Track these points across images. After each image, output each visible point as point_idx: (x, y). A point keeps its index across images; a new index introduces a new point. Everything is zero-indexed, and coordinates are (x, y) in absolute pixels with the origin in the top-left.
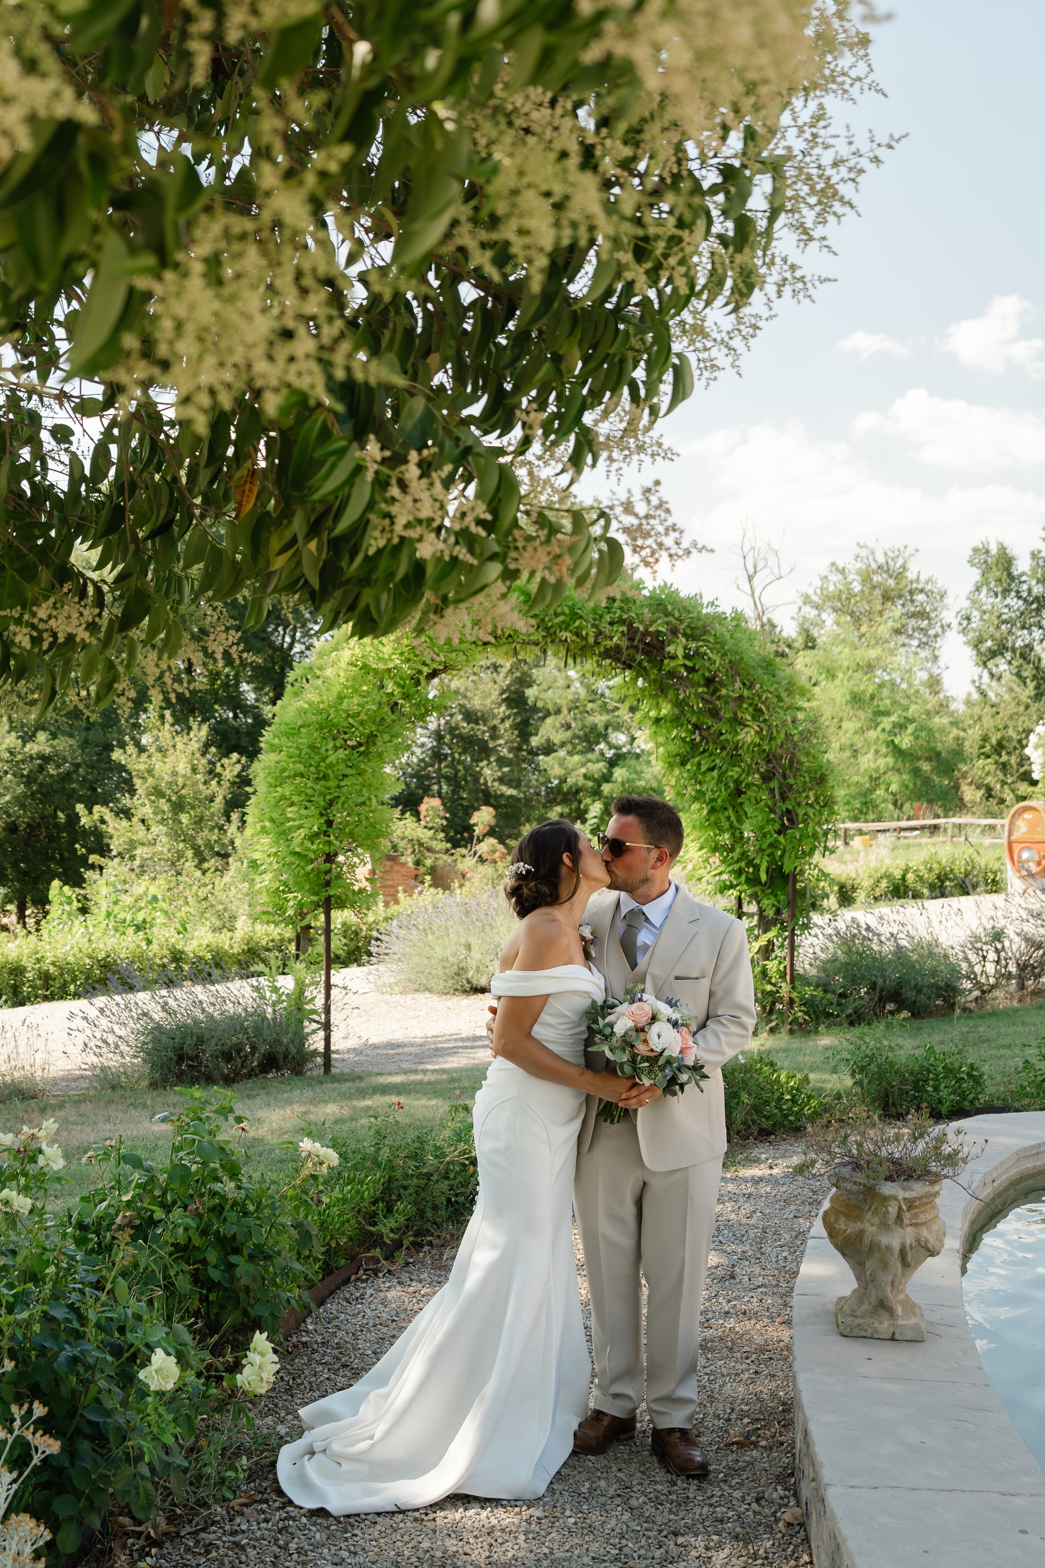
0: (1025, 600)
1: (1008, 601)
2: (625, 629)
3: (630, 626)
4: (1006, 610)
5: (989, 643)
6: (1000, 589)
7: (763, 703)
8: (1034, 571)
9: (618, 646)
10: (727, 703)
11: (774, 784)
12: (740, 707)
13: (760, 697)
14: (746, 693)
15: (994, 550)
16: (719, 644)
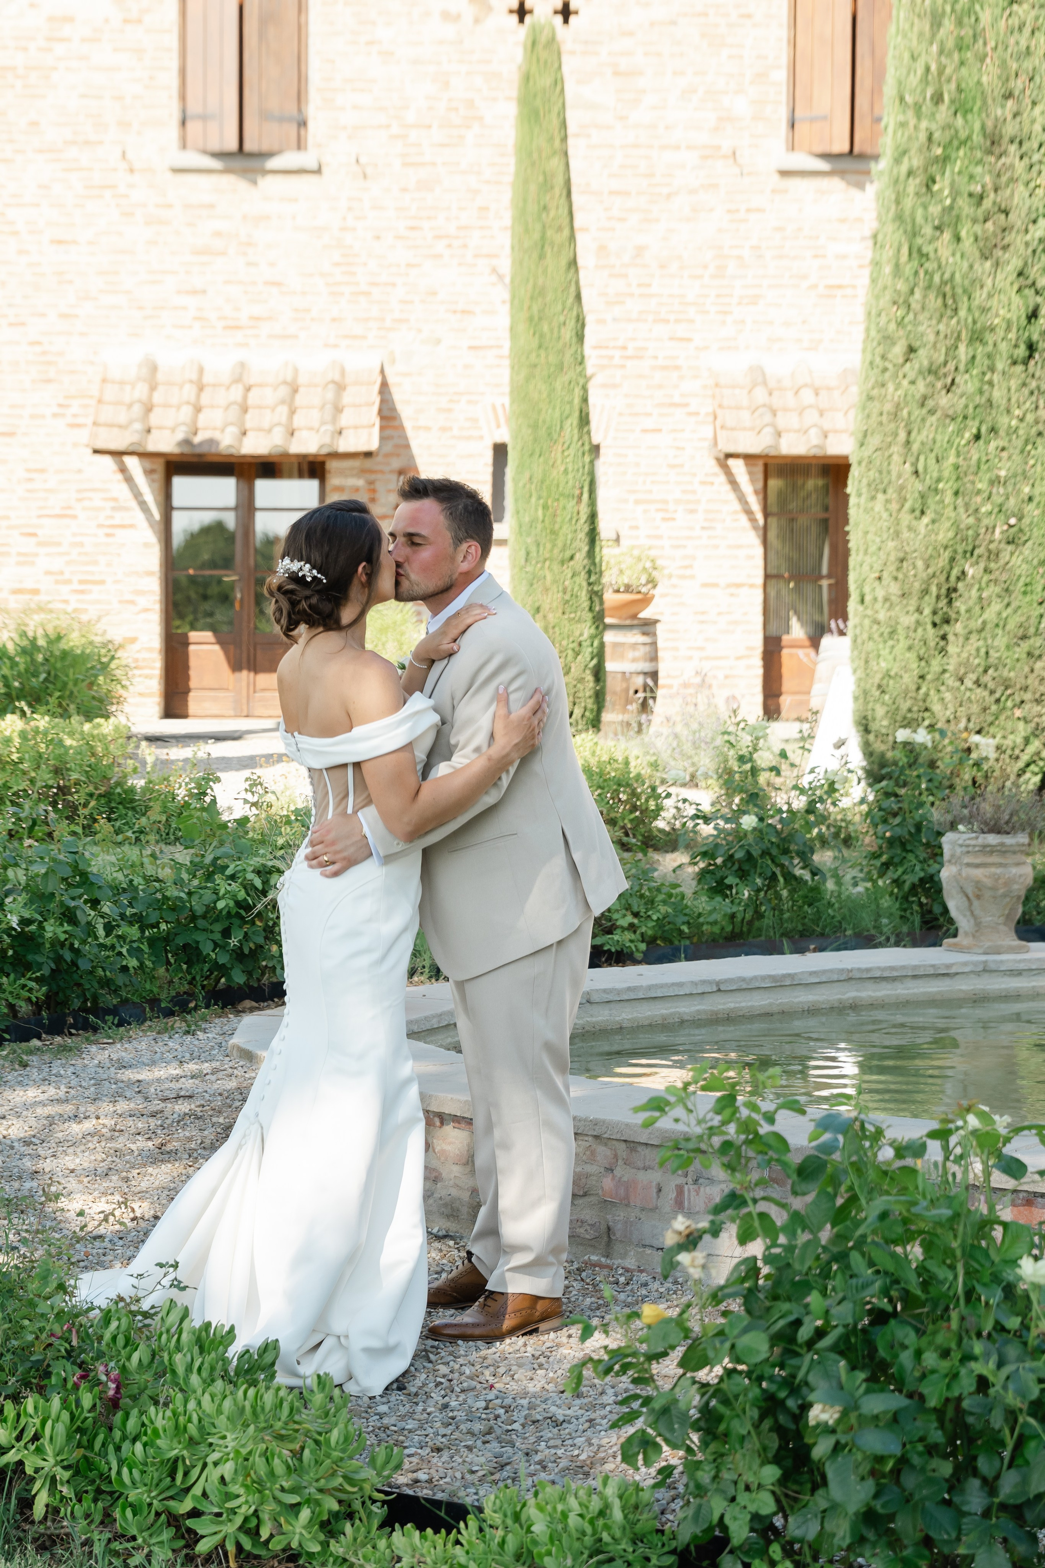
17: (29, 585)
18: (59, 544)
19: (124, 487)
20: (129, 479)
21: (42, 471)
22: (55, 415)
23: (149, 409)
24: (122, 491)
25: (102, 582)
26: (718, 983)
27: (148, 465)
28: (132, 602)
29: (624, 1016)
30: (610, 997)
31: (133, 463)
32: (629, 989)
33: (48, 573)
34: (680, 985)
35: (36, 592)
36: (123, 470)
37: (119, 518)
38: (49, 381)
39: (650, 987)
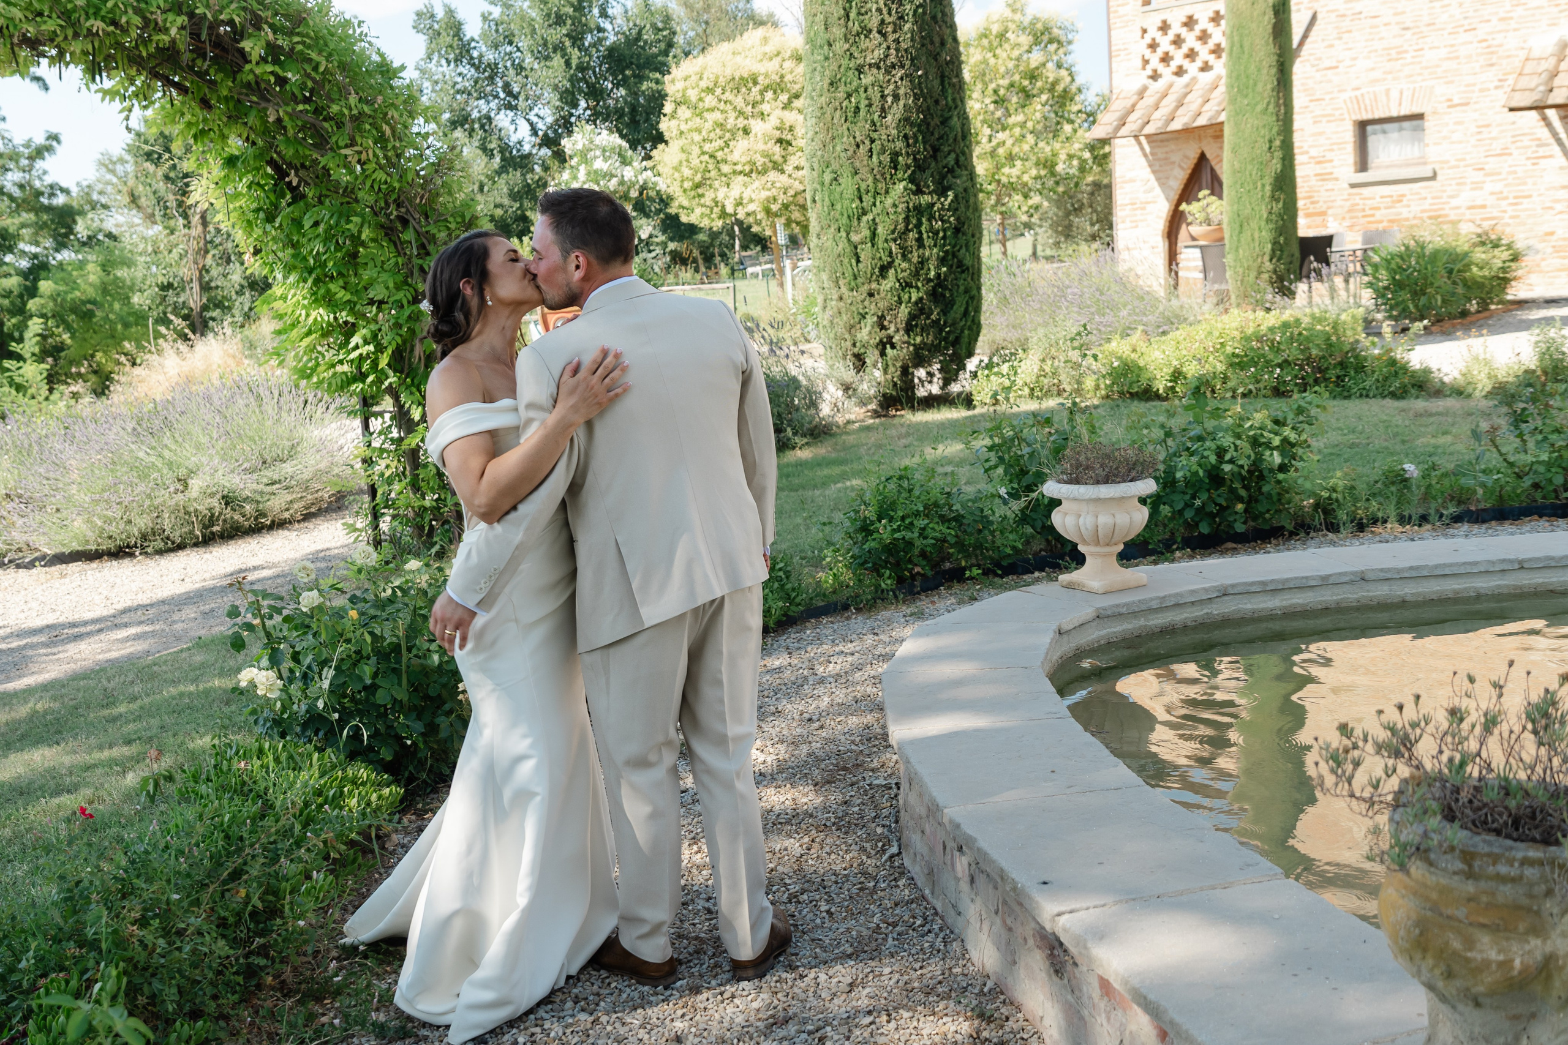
0: (477, 68)
1: (460, 69)
2: (182, 20)
3: (191, 15)
4: (459, 79)
5: (447, 116)
6: (452, 56)
7: (388, 123)
8: (484, 35)
9: (173, 41)
10: (340, 125)
11: (408, 236)
12: (360, 130)
13: (386, 114)
14: (366, 109)
15: (440, 13)
16: (319, 41)
17: (1479, 202)
18: (1499, 174)
19: (1546, 130)
20: (1549, 125)
21: (1488, 126)
22: (1497, 88)
23: (1554, 74)
24: (1545, 133)
25: (1530, 196)
26: (1521, 562)
27: (1562, 113)
28: (1551, 208)
29: (1407, 590)
30: (1388, 576)
31: (1551, 113)
32: (1411, 568)
33: (1492, 193)
34: (1475, 563)
35: (1484, 207)
36: (1545, 119)
37: (1542, 151)
38: (1492, 65)
39: (1436, 567)
